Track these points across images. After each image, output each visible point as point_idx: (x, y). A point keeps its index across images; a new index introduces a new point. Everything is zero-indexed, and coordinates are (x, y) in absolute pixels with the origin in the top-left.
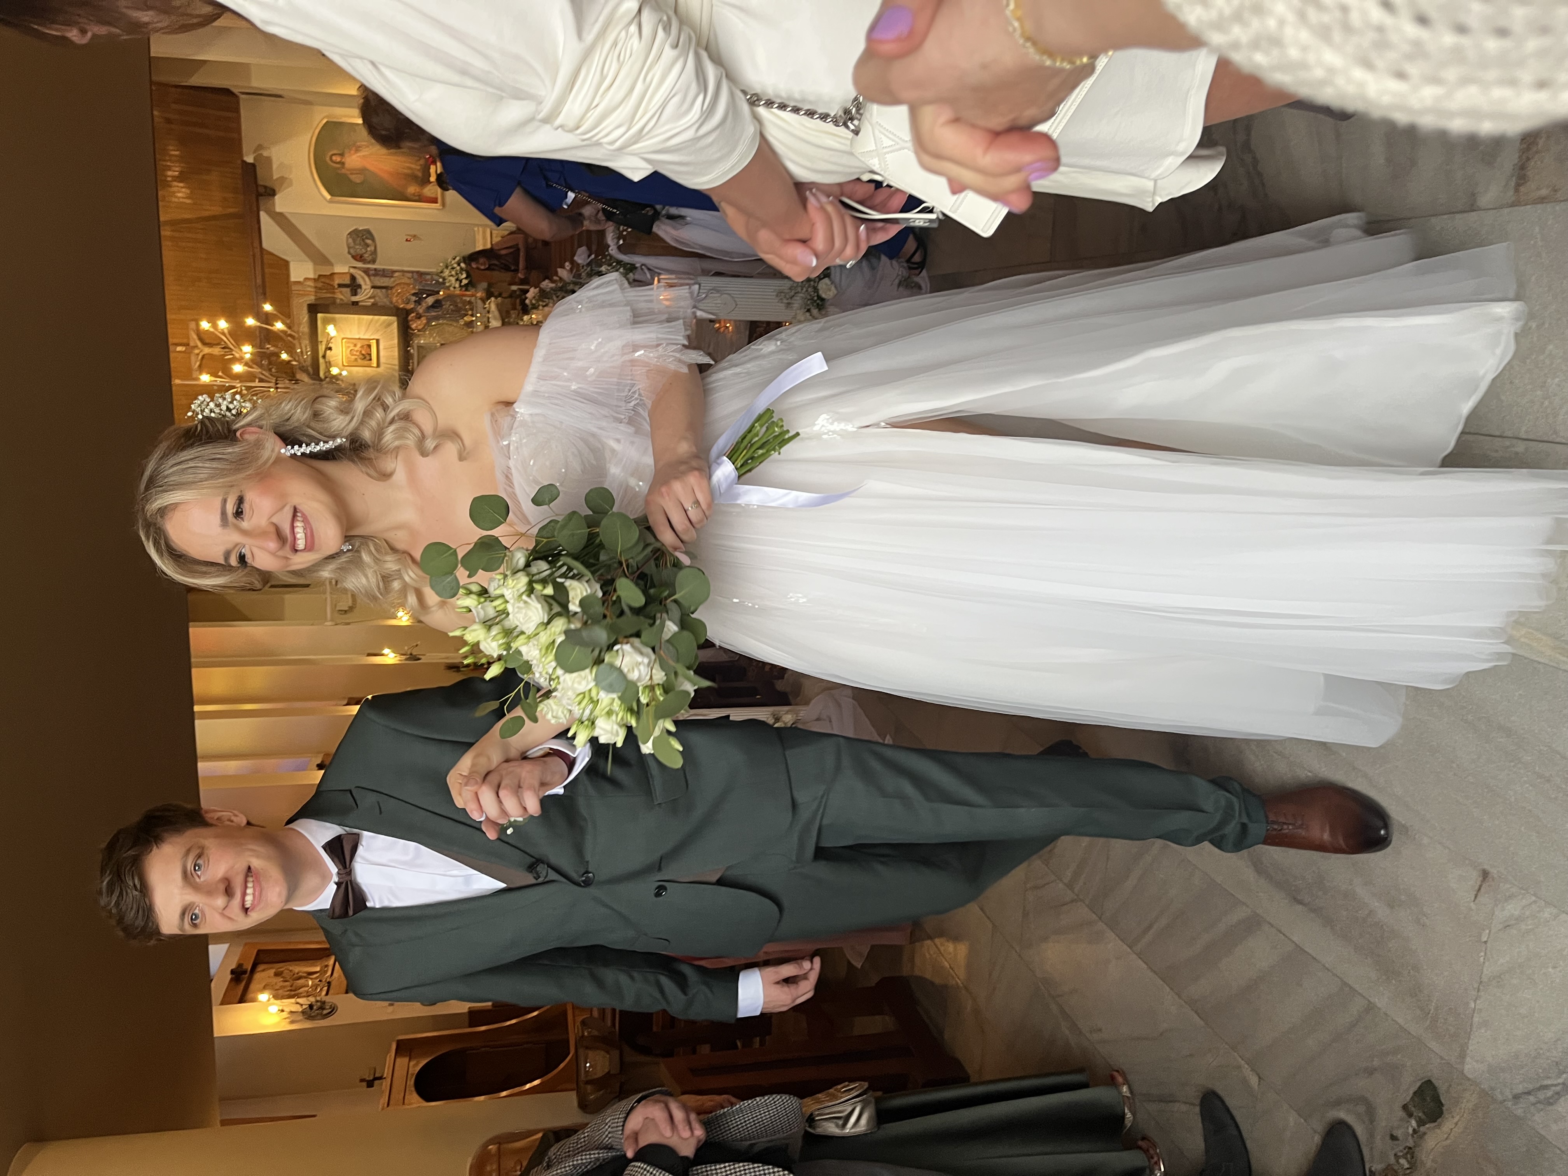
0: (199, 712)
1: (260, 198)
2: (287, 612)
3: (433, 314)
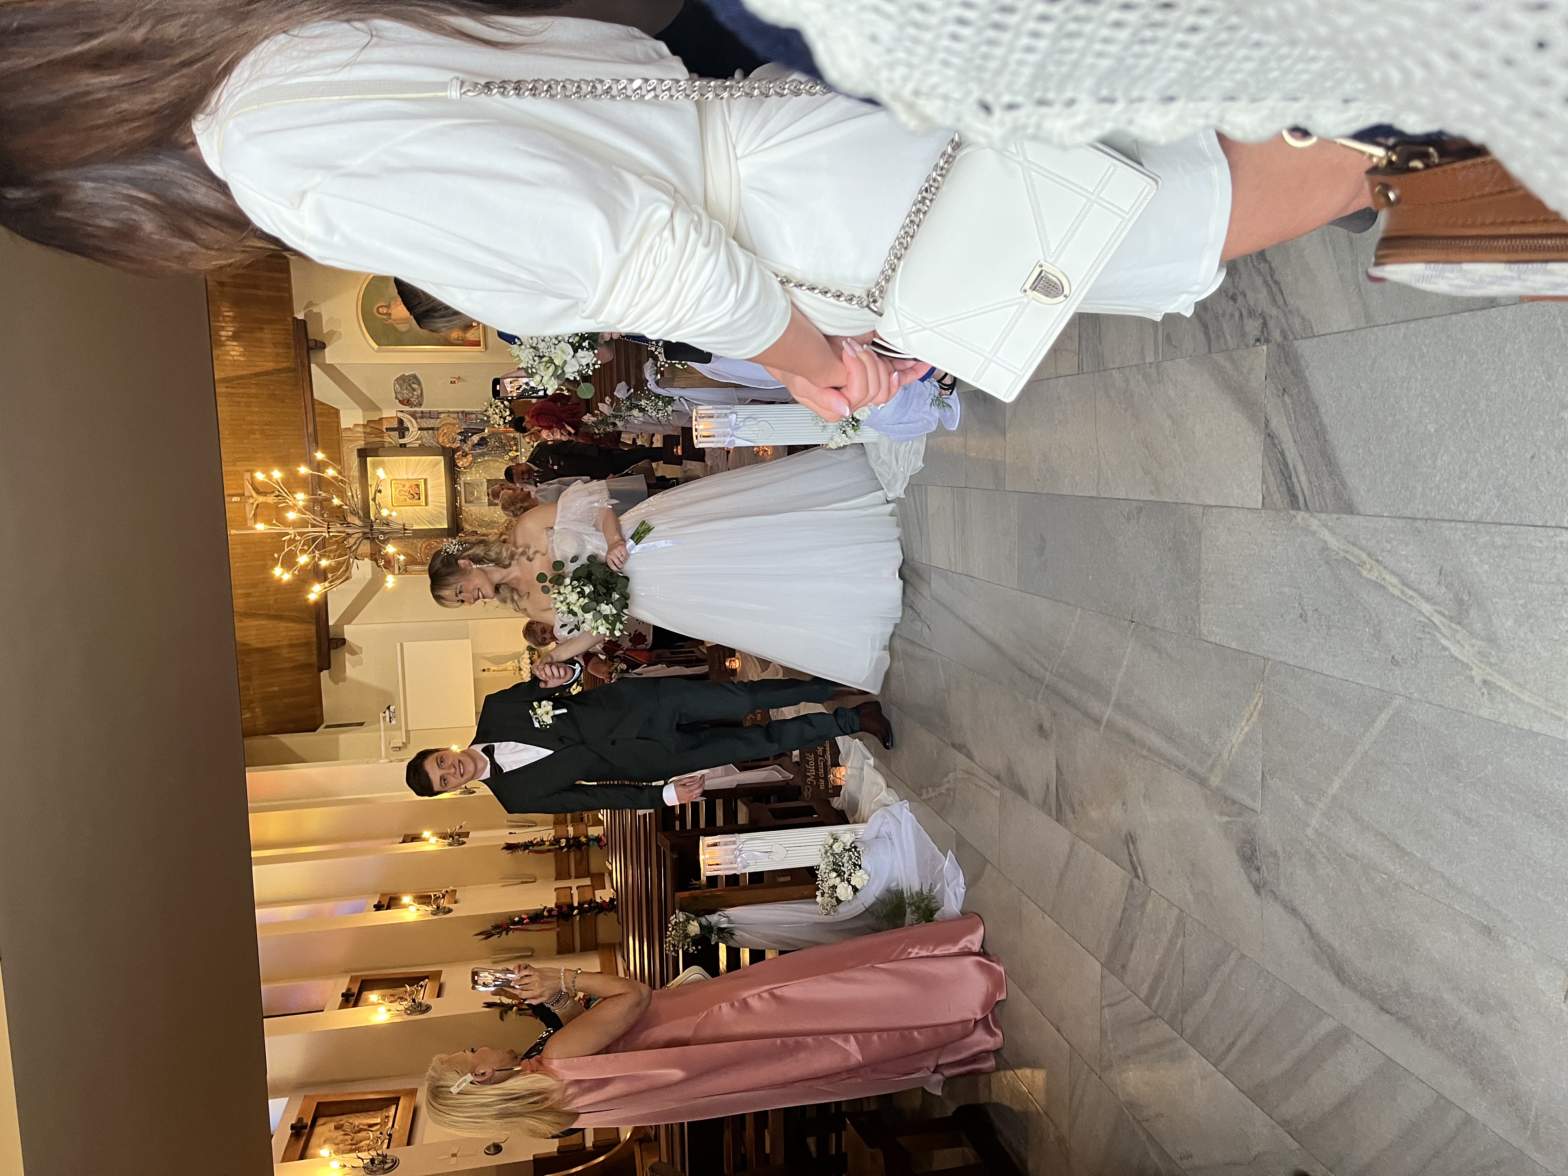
0: (257, 858)
1: (311, 352)
2: (342, 751)
3: (479, 451)
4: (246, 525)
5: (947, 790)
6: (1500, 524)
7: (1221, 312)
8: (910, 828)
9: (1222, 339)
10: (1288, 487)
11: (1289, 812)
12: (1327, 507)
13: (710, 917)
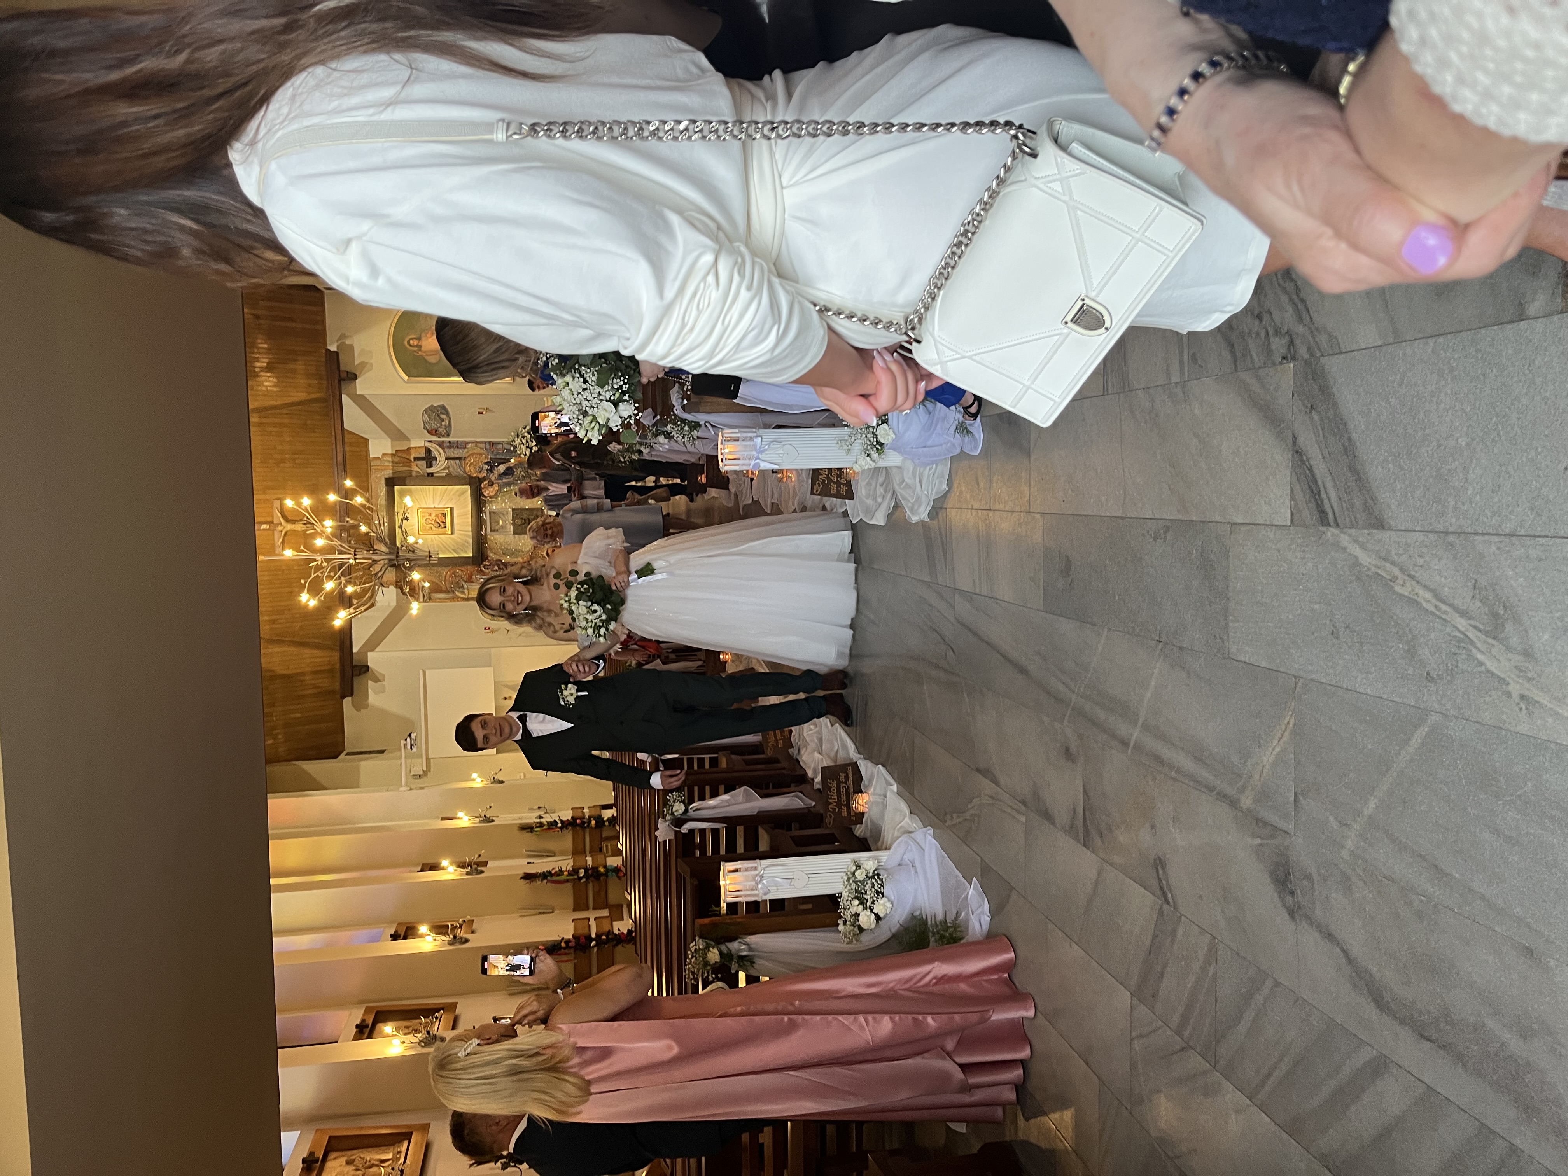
0: (275, 886)
1: (342, 382)
2: (363, 778)
3: (504, 481)
4: (274, 551)
5: (972, 815)
6: (1535, 536)
7: (1247, 330)
8: (933, 855)
9: (1249, 357)
10: (1317, 504)
11: (1323, 833)
12: (1357, 522)
13: (730, 945)
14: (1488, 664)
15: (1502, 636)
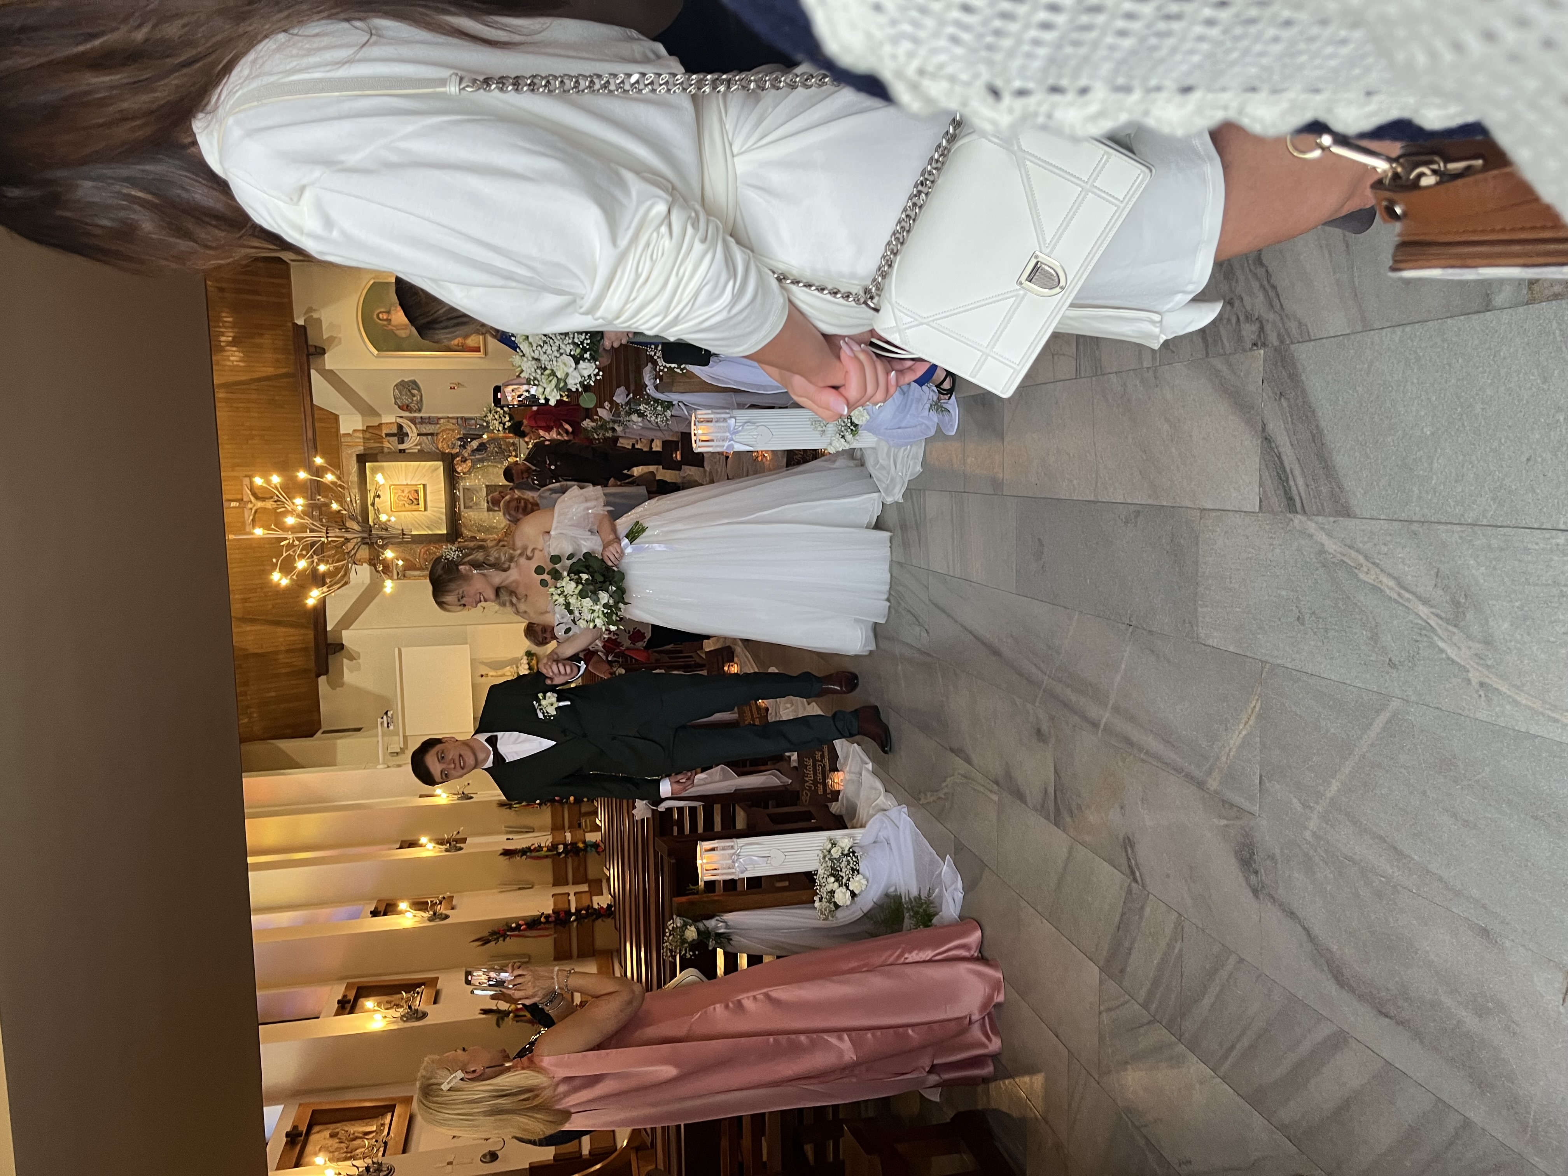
0: (253, 864)
1: (311, 357)
2: (339, 757)
3: (477, 457)
4: (245, 529)
5: (946, 794)
6: (1497, 526)
8: (908, 832)
9: (1220, 344)
10: (1285, 490)
11: (1287, 815)
12: (1324, 510)
13: (707, 922)
14: (1449, 651)
15: (1463, 624)
